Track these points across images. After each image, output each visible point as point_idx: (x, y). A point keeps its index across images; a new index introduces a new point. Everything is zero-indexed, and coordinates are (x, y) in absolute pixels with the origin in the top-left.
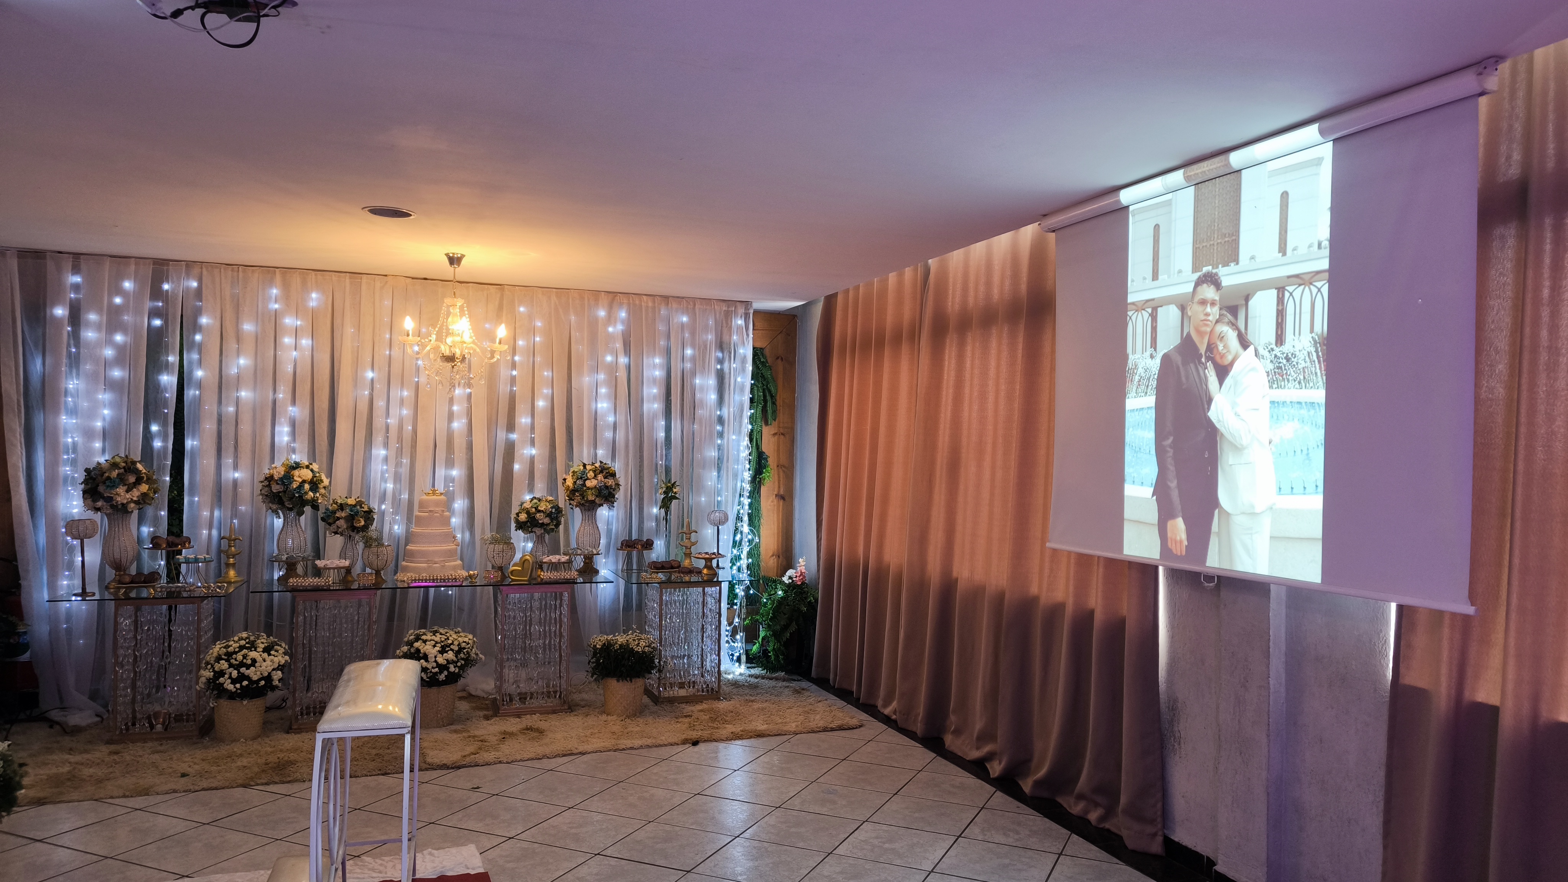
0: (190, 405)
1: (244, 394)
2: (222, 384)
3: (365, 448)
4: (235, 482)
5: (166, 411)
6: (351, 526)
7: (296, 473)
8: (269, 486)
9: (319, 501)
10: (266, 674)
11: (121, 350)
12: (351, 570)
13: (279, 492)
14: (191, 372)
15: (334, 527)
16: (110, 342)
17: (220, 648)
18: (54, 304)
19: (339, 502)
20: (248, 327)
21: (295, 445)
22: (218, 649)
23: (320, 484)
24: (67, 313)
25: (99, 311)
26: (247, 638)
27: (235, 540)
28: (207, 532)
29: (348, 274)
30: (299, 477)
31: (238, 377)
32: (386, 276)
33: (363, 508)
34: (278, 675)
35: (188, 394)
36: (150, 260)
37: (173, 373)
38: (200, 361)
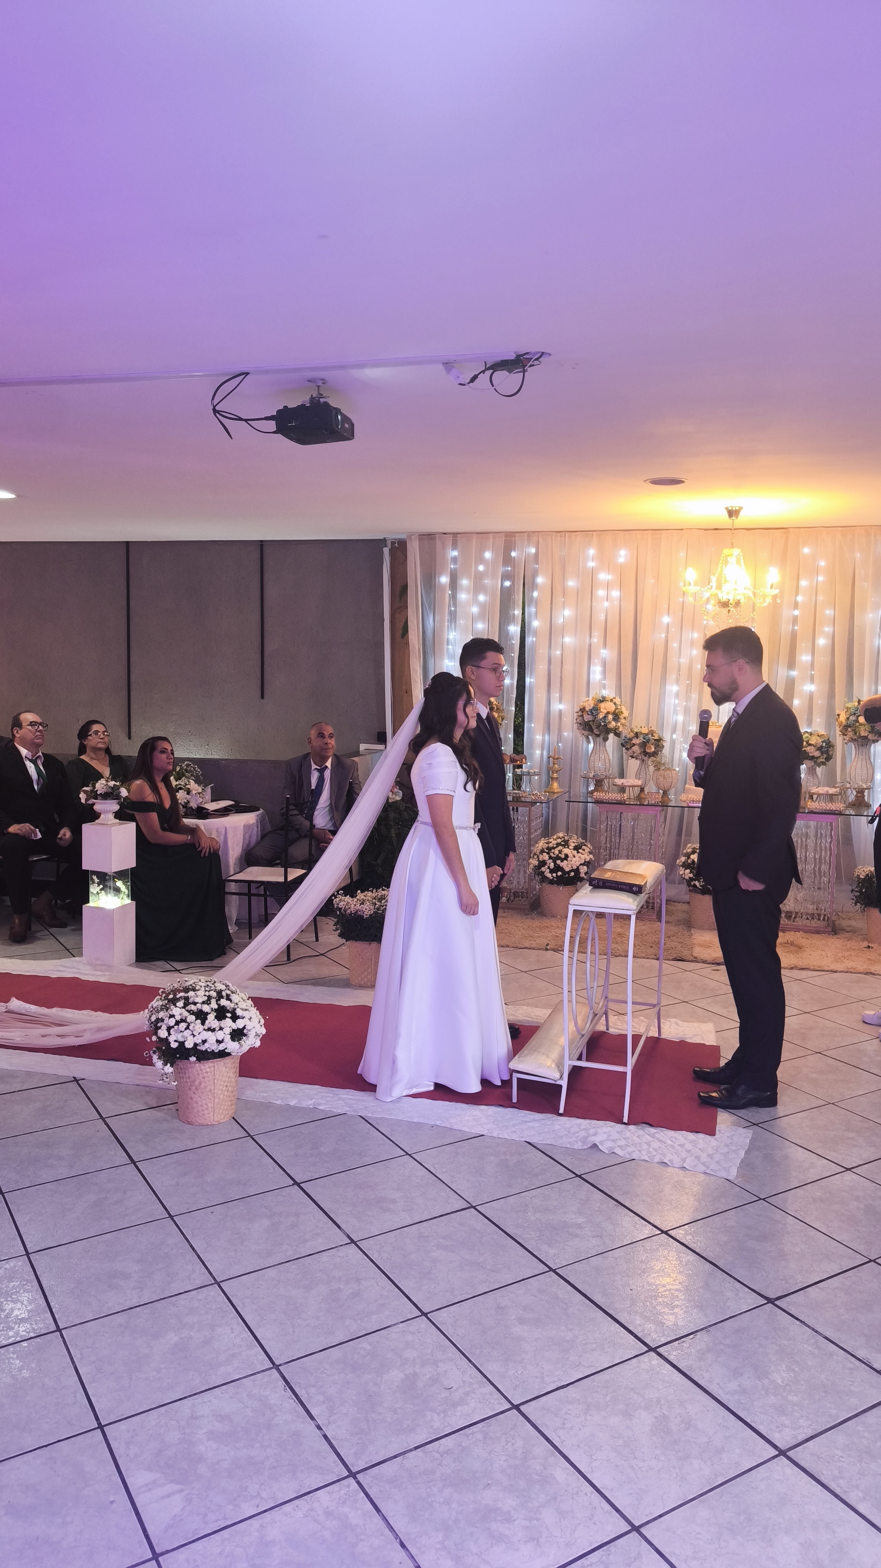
0: (529, 650)
1: (567, 640)
2: (552, 631)
3: (661, 684)
4: (560, 711)
5: (513, 655)
6: (644, 752)
7: (602, 705)
8: (582, 716)
9: (620, 730)
10: (575, 867)
11: (482, 606)
12: (644, 788)
13: (590, 721)
14: (530, 623)
15: (630, 751)
16: (475, 601)
17: (544, 843)
18: (440, 575)
19: (635, 731)
20: (571, 583)
21: (605, 682)
22: (542, 844)
23: (620, 714)
24: (448, 580)
25: (469, 578)
26: (563, 837)
27: (557, 759)
28: (540, 752)
29: (650, 531)
30: (605, 709)
31: (563, 626)
32: (682, 529)
33: (654, 736)
34: (583, 869)
35: (528, 641)
36: (503, 534)
37: (517, 626)
38: (536, 613)
